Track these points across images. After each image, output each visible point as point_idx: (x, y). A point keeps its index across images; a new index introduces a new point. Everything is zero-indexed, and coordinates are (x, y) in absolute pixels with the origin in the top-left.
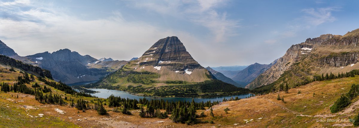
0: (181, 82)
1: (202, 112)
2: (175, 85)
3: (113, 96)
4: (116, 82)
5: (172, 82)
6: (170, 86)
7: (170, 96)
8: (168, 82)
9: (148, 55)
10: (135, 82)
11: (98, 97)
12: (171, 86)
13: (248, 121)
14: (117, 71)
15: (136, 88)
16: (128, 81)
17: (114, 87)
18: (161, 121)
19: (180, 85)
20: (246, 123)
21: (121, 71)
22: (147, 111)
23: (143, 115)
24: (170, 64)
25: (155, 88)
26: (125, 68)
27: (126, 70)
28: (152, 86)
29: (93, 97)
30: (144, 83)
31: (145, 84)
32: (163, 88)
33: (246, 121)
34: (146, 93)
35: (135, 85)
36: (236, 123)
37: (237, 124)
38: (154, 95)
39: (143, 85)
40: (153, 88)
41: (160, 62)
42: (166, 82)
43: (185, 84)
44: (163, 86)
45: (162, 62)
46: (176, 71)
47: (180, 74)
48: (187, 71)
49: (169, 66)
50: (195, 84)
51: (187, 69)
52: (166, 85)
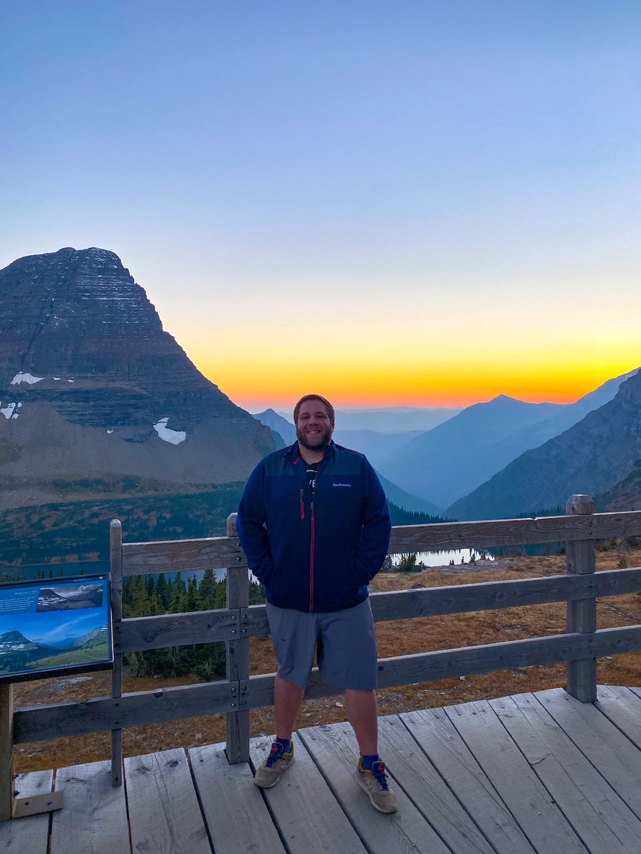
0: (129, 483)
5: (85, 484)
6: (71, 504)
8: (60, 485)
24: (75, 394)
32: (35, 518)
41: (18, 379)
42: (54, 483)
43: (151, 493)
44: (32, 503)
45: (31, 379)
46: (107, 425)
47: (130, 440)
48: (162, 430)
49: (67, 403)
50: (205, 490)
51: (166, 420)
52: (51, 498)
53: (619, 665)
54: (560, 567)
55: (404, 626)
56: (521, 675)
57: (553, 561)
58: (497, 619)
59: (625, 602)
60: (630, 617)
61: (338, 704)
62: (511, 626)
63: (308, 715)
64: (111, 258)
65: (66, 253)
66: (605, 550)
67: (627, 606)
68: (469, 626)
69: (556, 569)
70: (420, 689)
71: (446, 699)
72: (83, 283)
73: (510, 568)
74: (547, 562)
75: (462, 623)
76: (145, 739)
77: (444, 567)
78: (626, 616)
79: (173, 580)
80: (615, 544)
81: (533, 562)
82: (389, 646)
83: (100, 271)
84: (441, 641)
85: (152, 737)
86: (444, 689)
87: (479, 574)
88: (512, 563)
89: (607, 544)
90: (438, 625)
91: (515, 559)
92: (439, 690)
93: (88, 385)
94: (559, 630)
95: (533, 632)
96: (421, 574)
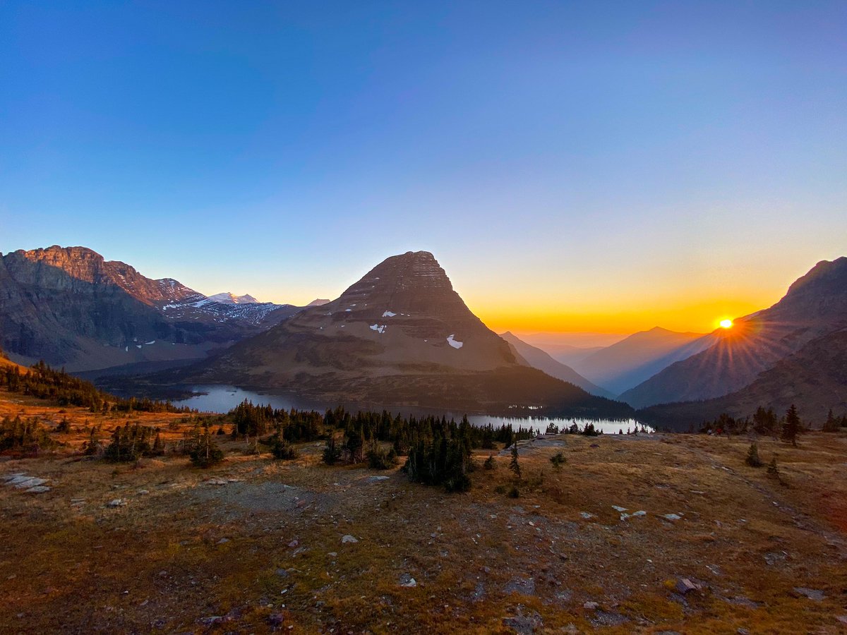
0: (434, 367)
1: (488, 457)
2: (421, 373)
3: (249, 403)
4: (260, 364)
5: (414, 366)
6: (407, 376)
7: (405, 403)
8: (402, 366)
9: (357, 296)
10: (315, 362)
11: (197, 411)
12: (411, 376)
13: (626, 515)
14: (267, 332)
15: (320, 380)
16: (298, 359)
17: (253, 376)
18: (379, 478)
19: (432, 374)
20: (622, 518)
21: (278, 332)
22: (343, 447)
23: (331, 459)
24: (409, 322)
25: (369, 379)
26: (291, 324)
27: (292, 330)
28: (360, 374)
29: (179, 411)
30: (339, 366)
31: (343, 369)
32: (390, 382)
33: (619, 514)
34: (344, 393)
35: (316, 371)
36: (588, 511)
37: (589, 516)
38: (365, 399)
39: (339, 372)
40: (364, 380)
41: (385, 314)
42: (399, 365)
43: (445, 373)
44: (388, 374)
45: (391, 314)
46: (425, 337)
47: (435, 345)
48: (451, 340)
49: (407, 326)
50: (472, 374)
51: (453, 335)
52: (399, 372)
53: (752, 528)
54: (701, 444)
55: (582, 473)
56: (669, 524)
57: (695, 439)
58: (651, 478)
59: (755, 477)
60: (761, 489)
61: (531, 523)
62: (662, 484)
63: (510, 527)
64: (429, 255)
65: (409, 254)
66: (737, 434)
67: (759, 480)
68: (629, 480)
69: (698, 445)
70: (590, 522)
71: (609, 533)
72: (416, 268)
73: (662, 440)
74: (691, 439)
75: (624, 477)
76: (408, 523)
77: (614, 435)
78: (757, 488)
79: (450, 422)
80: (746, 430)
81: (680, 438)
82: (570, 486)
83: (424, 262)
84: (608, 488)
85: (413, 523)
86: (608, 526)
87: (639, 442)
88: (664, 437)
89: (738, 429)
90: (607, 476)
91: (666, 434)
92: (604, 525)
93: (416, 317)
94: (701, 493)
95: (680, 491)
96: (596, 437)
